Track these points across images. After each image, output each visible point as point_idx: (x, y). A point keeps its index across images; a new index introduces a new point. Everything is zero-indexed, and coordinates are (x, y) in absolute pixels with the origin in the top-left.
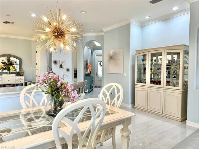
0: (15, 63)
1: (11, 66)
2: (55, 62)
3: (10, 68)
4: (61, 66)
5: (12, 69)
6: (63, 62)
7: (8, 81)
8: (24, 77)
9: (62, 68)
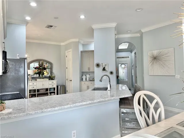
0: (47, 68)
1: (45, 71)
2: (98, 65)
3: (44, 73)
4: (104, 69)
5: (46, 74)
6: (106, 65)
7: (42, 85)
8: (56, 81)
9: (105, 71)
